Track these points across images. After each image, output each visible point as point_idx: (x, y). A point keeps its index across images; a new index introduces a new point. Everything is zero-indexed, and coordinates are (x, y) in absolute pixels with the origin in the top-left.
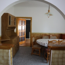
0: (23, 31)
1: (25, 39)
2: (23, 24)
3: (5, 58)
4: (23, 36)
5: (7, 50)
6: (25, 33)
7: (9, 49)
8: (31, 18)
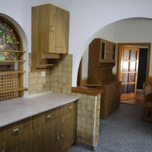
0: (132, 72)
1: (136, 90)
2: (133, 58)
3: (89, 108)
4: (131, 83)
5: (92, 97)
6: (137, 77)
7: (95, 94)
8: (149, 44)
